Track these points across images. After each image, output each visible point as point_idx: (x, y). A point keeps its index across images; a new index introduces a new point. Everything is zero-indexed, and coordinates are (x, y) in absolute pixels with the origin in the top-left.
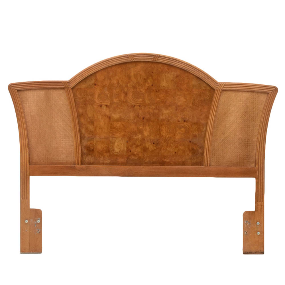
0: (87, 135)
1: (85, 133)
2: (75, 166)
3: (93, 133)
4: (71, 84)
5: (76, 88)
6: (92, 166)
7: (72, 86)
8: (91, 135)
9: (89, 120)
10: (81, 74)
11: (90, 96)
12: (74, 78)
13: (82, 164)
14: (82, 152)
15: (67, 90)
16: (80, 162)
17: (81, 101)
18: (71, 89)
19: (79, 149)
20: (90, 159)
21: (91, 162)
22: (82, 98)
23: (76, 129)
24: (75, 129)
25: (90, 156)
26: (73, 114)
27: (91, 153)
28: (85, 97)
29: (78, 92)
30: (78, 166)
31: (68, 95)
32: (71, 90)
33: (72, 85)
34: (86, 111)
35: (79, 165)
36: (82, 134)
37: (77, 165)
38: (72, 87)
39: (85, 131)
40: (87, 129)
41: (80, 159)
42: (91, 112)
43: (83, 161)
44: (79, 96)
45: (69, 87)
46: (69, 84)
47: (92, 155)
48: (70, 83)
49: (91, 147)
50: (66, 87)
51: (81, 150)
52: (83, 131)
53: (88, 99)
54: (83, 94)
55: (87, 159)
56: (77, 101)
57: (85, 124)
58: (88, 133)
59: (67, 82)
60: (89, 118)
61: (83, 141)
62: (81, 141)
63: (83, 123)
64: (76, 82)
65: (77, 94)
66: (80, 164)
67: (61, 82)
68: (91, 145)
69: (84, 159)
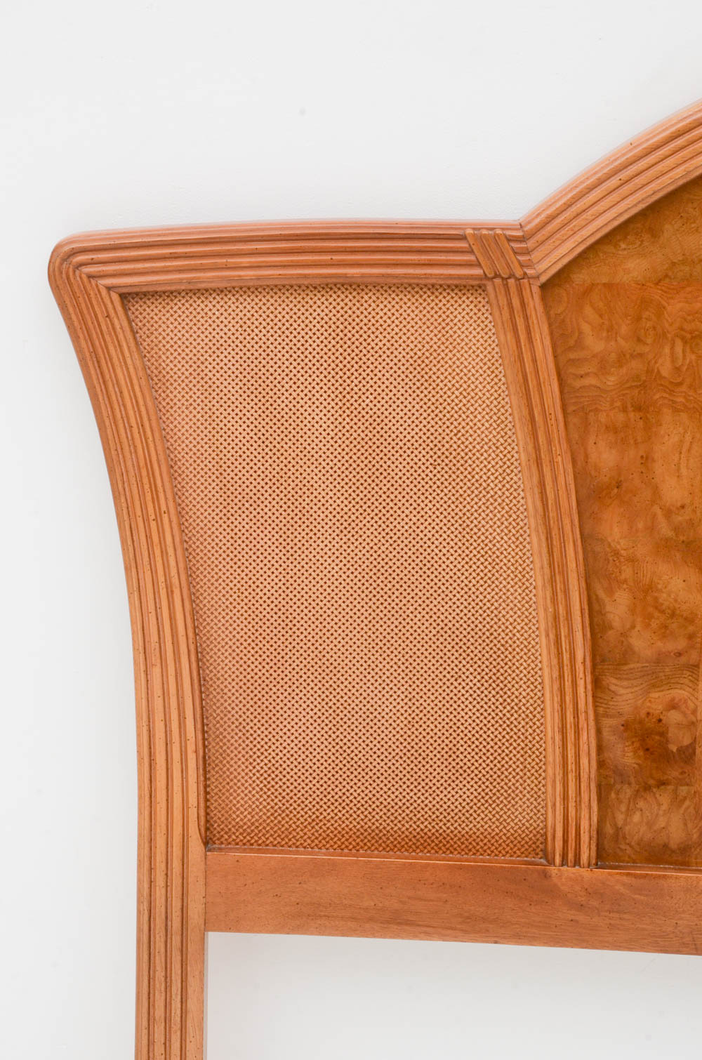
0: (643, 643)
1: (633, 627)
2: (545, 875)
3: (691, 629)
4: (535, 256)
5: (581, 277)
6: (678, 879)
7: (542, 267)
8: (681, 644)
9: (665, 529)
10: (624, 175)
11: (685, 341)
12: (569, 205)
13: (602, 858)
14: (601, 764)
15: (503, 301)
16: (585, 838)
17: (612, 380)
18: (536, 289)
19: (584, 747)
20: (661, 823)
21: (673, 845)
22: (621, 360)
23: (560, 596)
24: (554, 600)
25: (664, 798)
26: (542, 484)
27: (674, 773)
28: (641, 355)
29: (588, 310)
30: (569, 871)
31: (510, 336)
32: (535, 303)
33: (548, 262)
34: (646, 460)
35: (577, 862)
36: (610, 632)
37: (564, 862)
38: (544, 279)
39: (632, 611)
40: (645, 593)
41: (584, 825)
42: (684, 471)
43: (609, 830)
44: (595, 344)
45: (518, 273)
46: (527, 252)
47: (683, 790)
48: (530, 244)
49: (672, 733)
50: (497, 276)
51: (600, 749)
52: (618, 608)
53: (665, 369)
54: (624, 329)
55: (636, 818)
56: (578, 384)
57: (632, 560)
58: (654, 624)
59: (510, 239)
60: (668, 513)
61: (611, 681)
62: (597, 683)
63: (616, 553)
64: (578, 238)
65: (586, 328)
66: (584, 858)
67: (463, 238)
68: (674, 717)
69: (620, 818)
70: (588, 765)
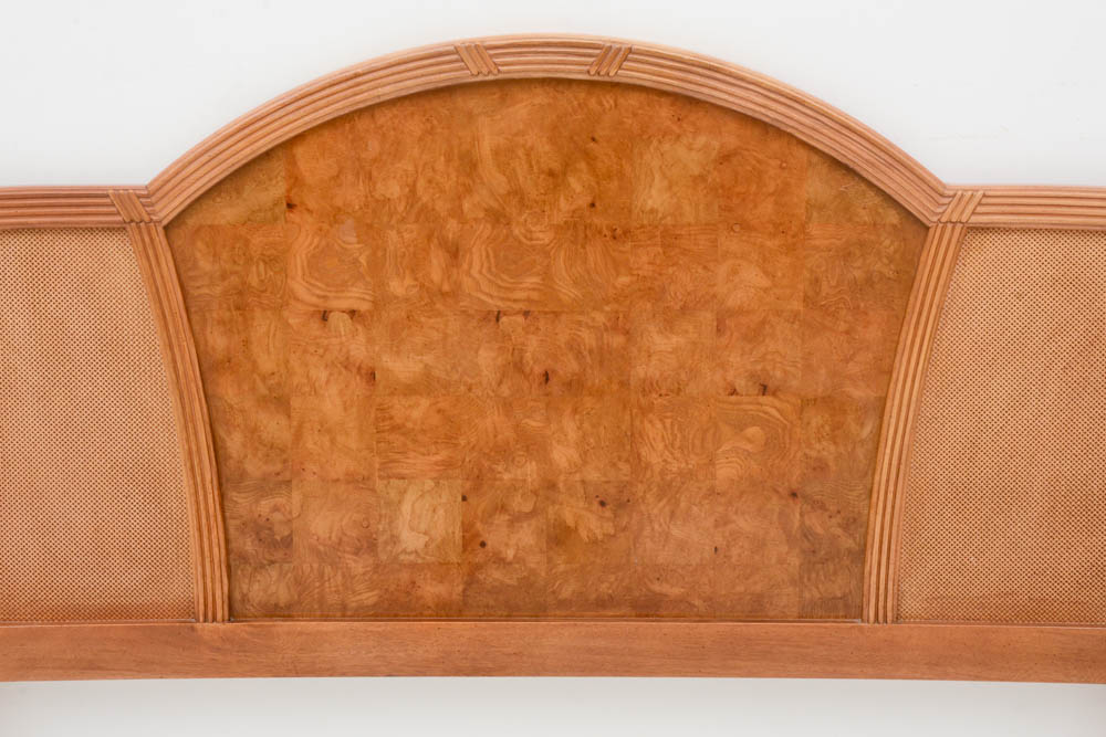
0: (255, 467)
1: (246, 456)
2: (193, 629)
3: (284, 456)
4: (157, 208)
5: (192, 222)
6: (283, 626)
7: (162, 215)
8: (279, 467)
9: (263, 390)
10: (211, 153)
11: (265, 263)
12: (177, 173)
13: (233, 615)
14: (228, 552)
15: (138, 237)
16: (219, 602)
17: (218, 290)
18: (160, 229)
19: (215, 541)
20: (273, 588)
21: (282, 605)
22: (224, 277)
23: (192, 438)
24: (188, 440)
25: (274, 573)
26: (174, 361)
27: (279, 555)
28: (236, 273)
29: (200, 244)
30: (209, 625)
31: (144, 261)
32: (160, 238)
33: (167, 210)
34: (246, 343)
35: (214, 620)
36: (231, 461)
37: (205, 621)
38: (165, 222)
39: (244, 446)
40: (253, 431)
41: (218, 593)
42: (272, 349)
43: (237, 596)
44: (205, 265)
45: (146, 218)
46: (152, 205)
47: (286, 566)
48: (153, 199)
49: (276, 528)
50: (132, 221)
51: (227, 541)
52: (234, 443)
53: (254, 281)
54: (225, 256)
55: (256, 587)
56: (196, 293)
57: (242, 411)
58: (260, 454)
59: (139, 197)
60: (264, 379)
61: (232, 494)
62: (222, 496)
63: (231, 407)
64: (185, 195)
65: (198, 255)
66: (219, 616)
67: (107, 196)
68: (277, 517)
69: (245, 587)
70: (219, 553)
